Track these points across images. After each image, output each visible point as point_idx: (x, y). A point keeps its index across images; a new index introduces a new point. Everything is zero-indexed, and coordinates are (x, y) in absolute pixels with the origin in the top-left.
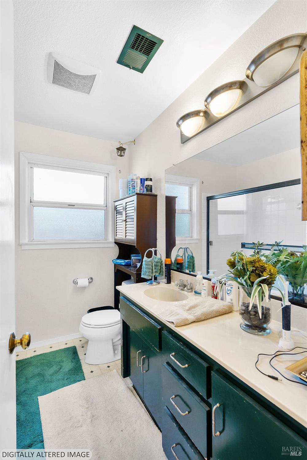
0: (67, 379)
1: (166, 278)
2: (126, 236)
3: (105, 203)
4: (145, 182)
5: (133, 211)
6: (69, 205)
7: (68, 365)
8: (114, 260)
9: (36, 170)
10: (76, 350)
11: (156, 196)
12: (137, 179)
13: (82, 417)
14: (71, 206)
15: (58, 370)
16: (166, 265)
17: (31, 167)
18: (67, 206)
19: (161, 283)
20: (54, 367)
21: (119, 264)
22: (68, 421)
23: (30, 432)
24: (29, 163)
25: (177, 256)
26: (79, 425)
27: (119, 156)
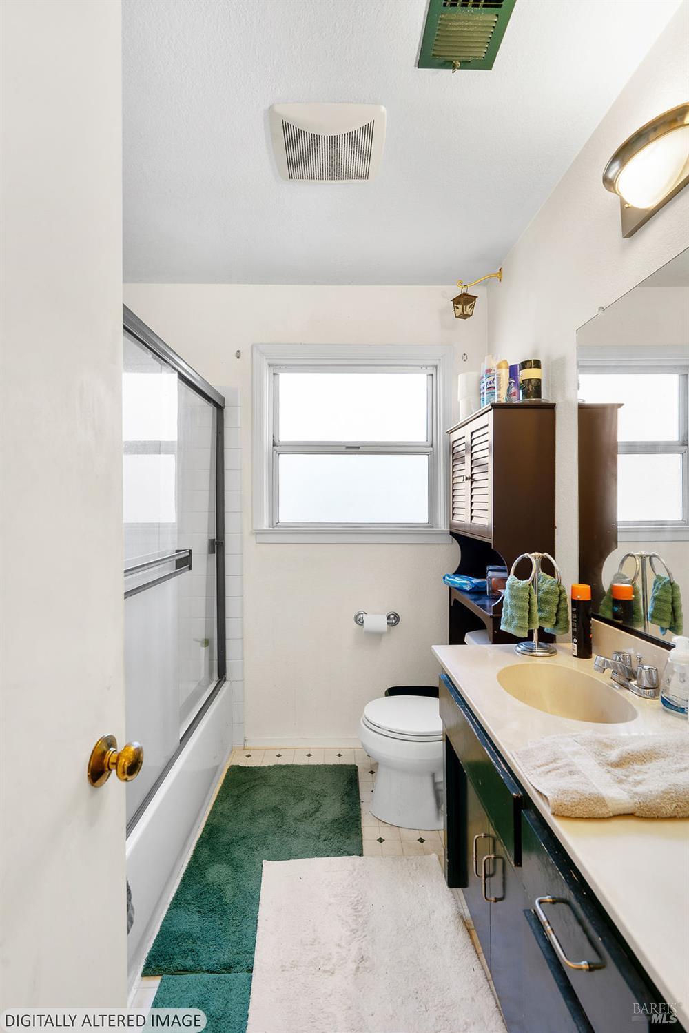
0: (325, 840)
1: (575, 640)
2: (472, 517)
3: (430, 437)
4: (521, 373)
5: (486, 453)
6: (347, 447)
7: (332, 809)
8: (446, 577)
9: (285, 378)
10: (356, 775)
11: (552, 407)
12: (499, 367)
13: (340, 950)
14: (353, 448)
15: (312, 811)
16: (575, 603)
17: (274, 374)
18: (343, 449)
19: (558, 651)
20: (306, 802)
21: (458, 586)
22: (307, 945)
23: (234, 936)
24: (270, 365)
25: (618, 578)
26: (328, 969)
27: (459, 317)
